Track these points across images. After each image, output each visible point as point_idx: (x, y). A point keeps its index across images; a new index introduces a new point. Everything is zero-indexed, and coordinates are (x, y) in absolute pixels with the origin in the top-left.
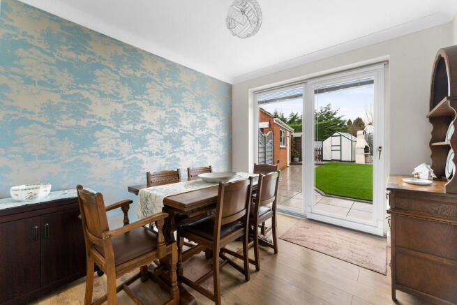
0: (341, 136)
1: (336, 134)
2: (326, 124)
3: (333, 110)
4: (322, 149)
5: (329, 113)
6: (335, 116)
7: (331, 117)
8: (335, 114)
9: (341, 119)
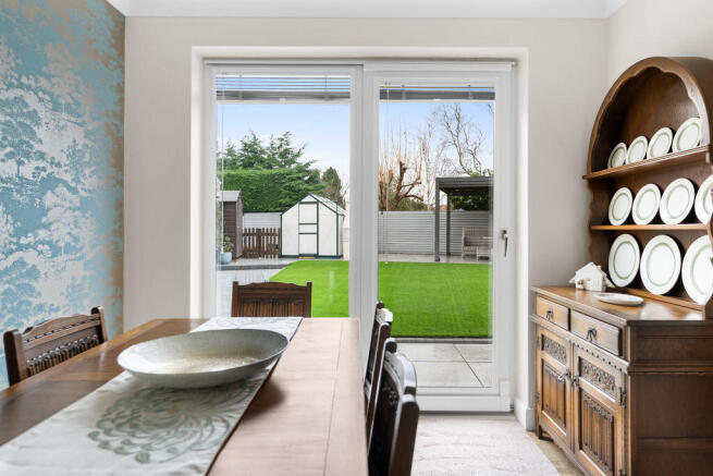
0: (317, 202)
1: (309, 198)
2: (283, 176)
3: (295, 146)
4: (280, 230)
5: (287, 151)
6: (299, 160)
7: (292, 162)
8: (298, 155)
9: (312, 167)
